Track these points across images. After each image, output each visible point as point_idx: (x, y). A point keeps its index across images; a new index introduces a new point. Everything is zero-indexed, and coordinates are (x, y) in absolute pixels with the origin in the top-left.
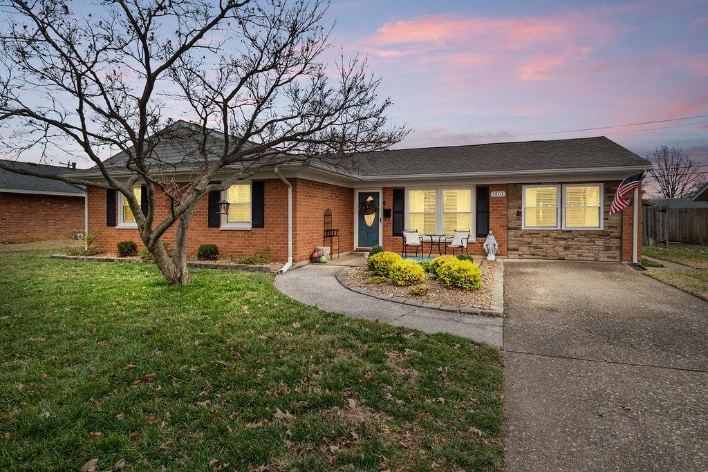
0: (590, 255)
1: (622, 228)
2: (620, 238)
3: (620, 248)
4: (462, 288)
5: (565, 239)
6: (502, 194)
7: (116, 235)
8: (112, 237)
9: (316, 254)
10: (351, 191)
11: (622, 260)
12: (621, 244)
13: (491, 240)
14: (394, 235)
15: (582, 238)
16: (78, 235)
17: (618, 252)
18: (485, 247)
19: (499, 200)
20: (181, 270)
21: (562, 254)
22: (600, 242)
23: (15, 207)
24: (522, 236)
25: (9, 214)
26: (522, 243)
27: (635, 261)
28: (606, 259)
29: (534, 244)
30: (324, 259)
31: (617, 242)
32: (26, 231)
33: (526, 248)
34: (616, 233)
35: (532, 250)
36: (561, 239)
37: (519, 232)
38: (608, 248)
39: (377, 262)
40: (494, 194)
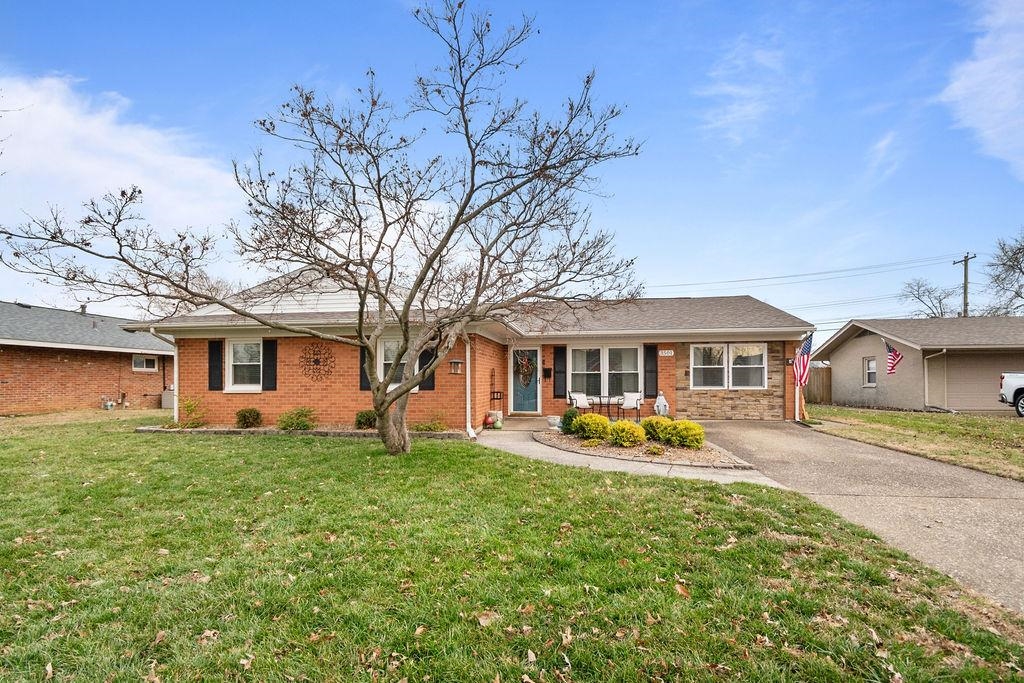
0: (755, 414)
1: (784, 387)
2: (783, 397)
3: (783, 407)
4: (689, 447)
5: (732, 399)
6: (671, 353)
7: (223, 400)
8: (216, 403)
9: (490, 419)
10: (504, 349)
11: (785, 418)
12: (784, 402)
13: (661, 401)
14: (555, 397)
15: (748, 398)
16: (109, 403)
17: (781, 411)
18: (656, 408)
19: (668, 359)
20: (404, 437)
21: (729, 414)
22: (764, 402)
23: (20, 366)
24: (690, 396)
25: (12, 375)
26: (691, 404)
27: (798, 419)
28: (770, 418)
29: (702, 405)
30: (499, 424)
31: (780, 400)
32: (36, 399)
33: (694, 409)
34: (779, 392)
35: (700, 410)
36: (728, 399)
37: (687, 393)
38: (772, 407)
39: (588, 424)
40: (662, 353)
